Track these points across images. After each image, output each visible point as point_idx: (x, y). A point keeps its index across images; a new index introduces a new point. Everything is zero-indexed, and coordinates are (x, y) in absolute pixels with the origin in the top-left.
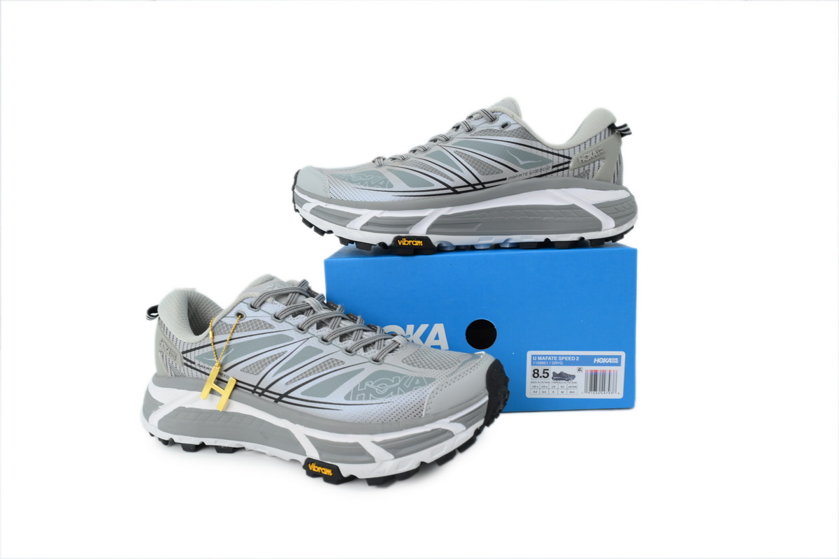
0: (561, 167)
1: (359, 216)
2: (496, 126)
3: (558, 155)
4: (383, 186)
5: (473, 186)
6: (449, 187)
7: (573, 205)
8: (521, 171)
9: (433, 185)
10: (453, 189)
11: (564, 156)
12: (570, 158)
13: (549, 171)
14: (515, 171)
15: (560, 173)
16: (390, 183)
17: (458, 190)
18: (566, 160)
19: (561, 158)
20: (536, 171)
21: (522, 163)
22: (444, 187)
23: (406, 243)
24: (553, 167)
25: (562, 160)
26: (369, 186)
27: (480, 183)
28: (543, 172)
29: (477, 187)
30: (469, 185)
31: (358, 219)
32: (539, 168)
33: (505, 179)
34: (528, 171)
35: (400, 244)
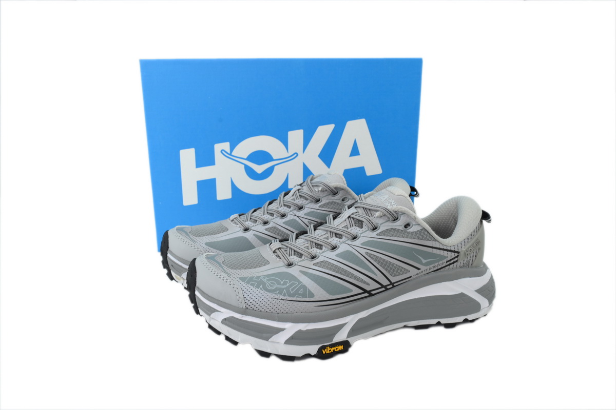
0: (452, 261)
1: (283, 330)
2: (399, 224)
3: (451, 251)
4: (304, 296)
5: (385, 287)
6: (365, 291)
7: (462, 293)
8: (423, 268)
9: (351, 291)
10: (369, 292)
11: (455, 252)
12: (458, 252)
13: (443, 266)
14: (419, 269)
15: (451, 266)
16: (310, 292)
17: (373, 292)
18: (456, 254)
19: (453, 254)
20: (434, 267)
21: (424, 261)
22: (362, 291)
23: (330, 350)
24: (447, 262)
25: (454, 255)
26: (289, 296)
27: (391, 283)
28: (439, 267)
29: (388, 287)
30: (382, 286)
31: (281, 333)
32: (436, 264)
33: (411, 277)
34: (428, 267)
35: (324, 353)
